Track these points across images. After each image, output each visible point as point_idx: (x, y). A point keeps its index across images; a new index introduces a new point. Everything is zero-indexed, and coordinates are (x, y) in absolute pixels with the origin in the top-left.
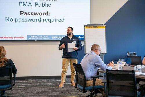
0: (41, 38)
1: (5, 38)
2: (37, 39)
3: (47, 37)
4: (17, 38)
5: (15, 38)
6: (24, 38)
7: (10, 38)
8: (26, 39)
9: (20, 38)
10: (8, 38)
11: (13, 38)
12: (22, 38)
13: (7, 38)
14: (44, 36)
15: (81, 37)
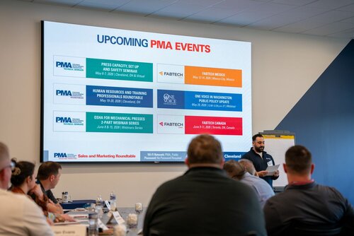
0: (166, 156)
1: (98, 156)
2: (158, 158)
3: (177, 155)
4: (123, 156)
5: (117, 156)
6: (134, 156)
7: (109, 156)
8: (138, 159)
9: (127, 156)
10: (105, 156)
11: (113, 157)
12: (130, 156)
13: (102, 156)
14: (171, 153)
15: (236, 157)
